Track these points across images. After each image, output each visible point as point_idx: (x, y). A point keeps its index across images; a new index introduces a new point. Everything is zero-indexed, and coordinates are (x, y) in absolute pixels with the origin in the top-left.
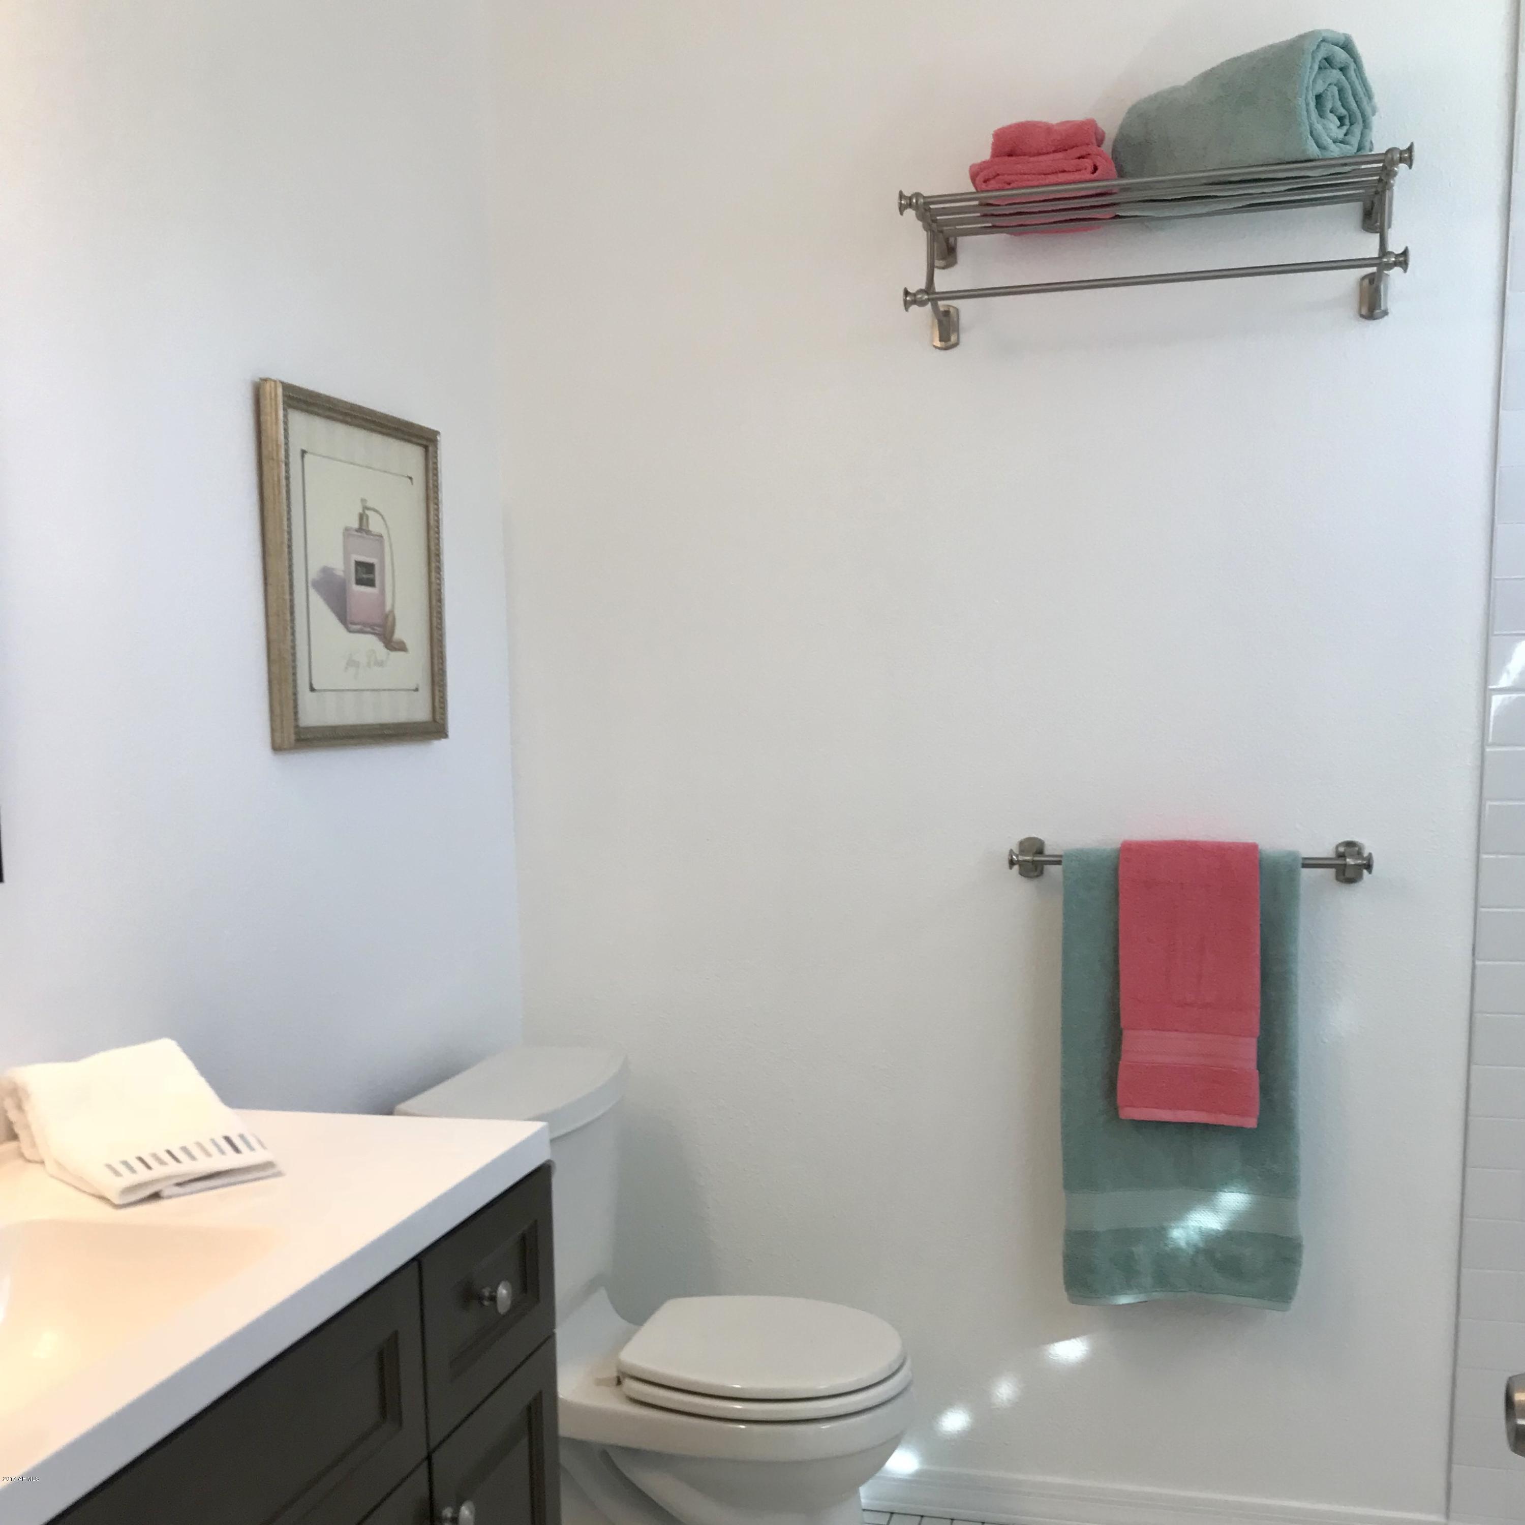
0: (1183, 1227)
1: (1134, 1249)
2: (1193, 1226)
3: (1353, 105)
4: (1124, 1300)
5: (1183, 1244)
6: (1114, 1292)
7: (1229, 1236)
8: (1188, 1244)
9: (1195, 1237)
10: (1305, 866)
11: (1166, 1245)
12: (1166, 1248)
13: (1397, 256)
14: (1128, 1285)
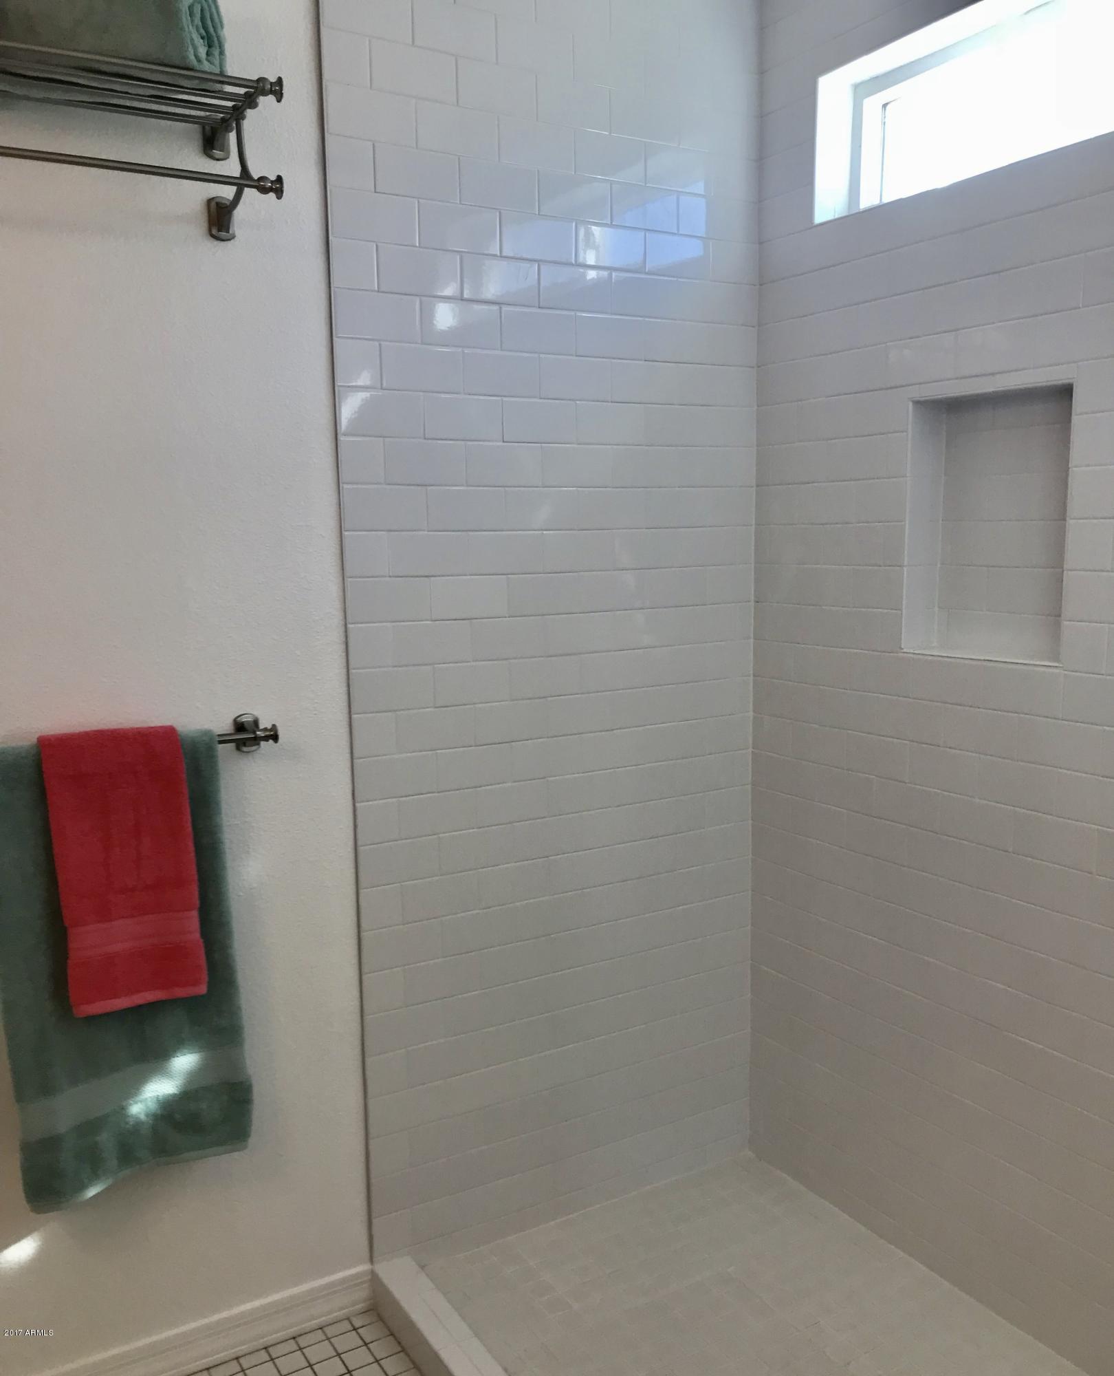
0: (141, 1102)
1: (98, 1138)
2: (150, 1097)
3: (211, 30)
4: (92, 1192)
5: (143, 1117)
6: (83, 1187)
7: (187, 1096)
8: (147, 1115)
9: (152, 1106)
10: (221, 742)
11: (127, 1123)
12: (128, 1126)
13: (272, 182)
14: (95, 1176)
